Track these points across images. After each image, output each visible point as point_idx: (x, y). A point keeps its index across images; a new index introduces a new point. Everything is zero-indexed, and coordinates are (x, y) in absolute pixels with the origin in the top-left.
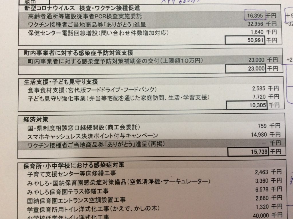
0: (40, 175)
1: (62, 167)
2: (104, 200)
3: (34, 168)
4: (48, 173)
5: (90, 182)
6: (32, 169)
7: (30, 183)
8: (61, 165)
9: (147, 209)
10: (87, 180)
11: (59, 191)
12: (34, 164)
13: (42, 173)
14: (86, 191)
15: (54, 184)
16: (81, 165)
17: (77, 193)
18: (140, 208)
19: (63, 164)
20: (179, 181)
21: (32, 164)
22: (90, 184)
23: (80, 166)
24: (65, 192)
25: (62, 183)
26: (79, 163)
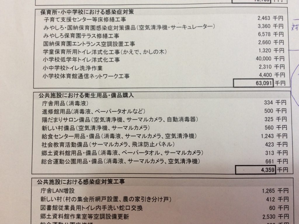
0: (55, 20)
1: (76, 13)
2: (115, 44)
3: (50, 14)
4: (63, 19)
5: (101, 27)
6: (49, 14)
7: (46, 28)
8: (75, 11)
9: (155, 52)
10: (99, 26)
11: (73, 35)
12: (50, 11)
13: (58, 18)
14: (98, 35)
15: (68, 28)
16: (93, 11)
17: (89, 38)
18: (149, 52)
19: (77, 11)
20: (185, 27)
21: (49, 10)
22: (102, 29)
23: (93, 13)
24: (79, 35)
25: (75, 28)
26: (92, 10)
